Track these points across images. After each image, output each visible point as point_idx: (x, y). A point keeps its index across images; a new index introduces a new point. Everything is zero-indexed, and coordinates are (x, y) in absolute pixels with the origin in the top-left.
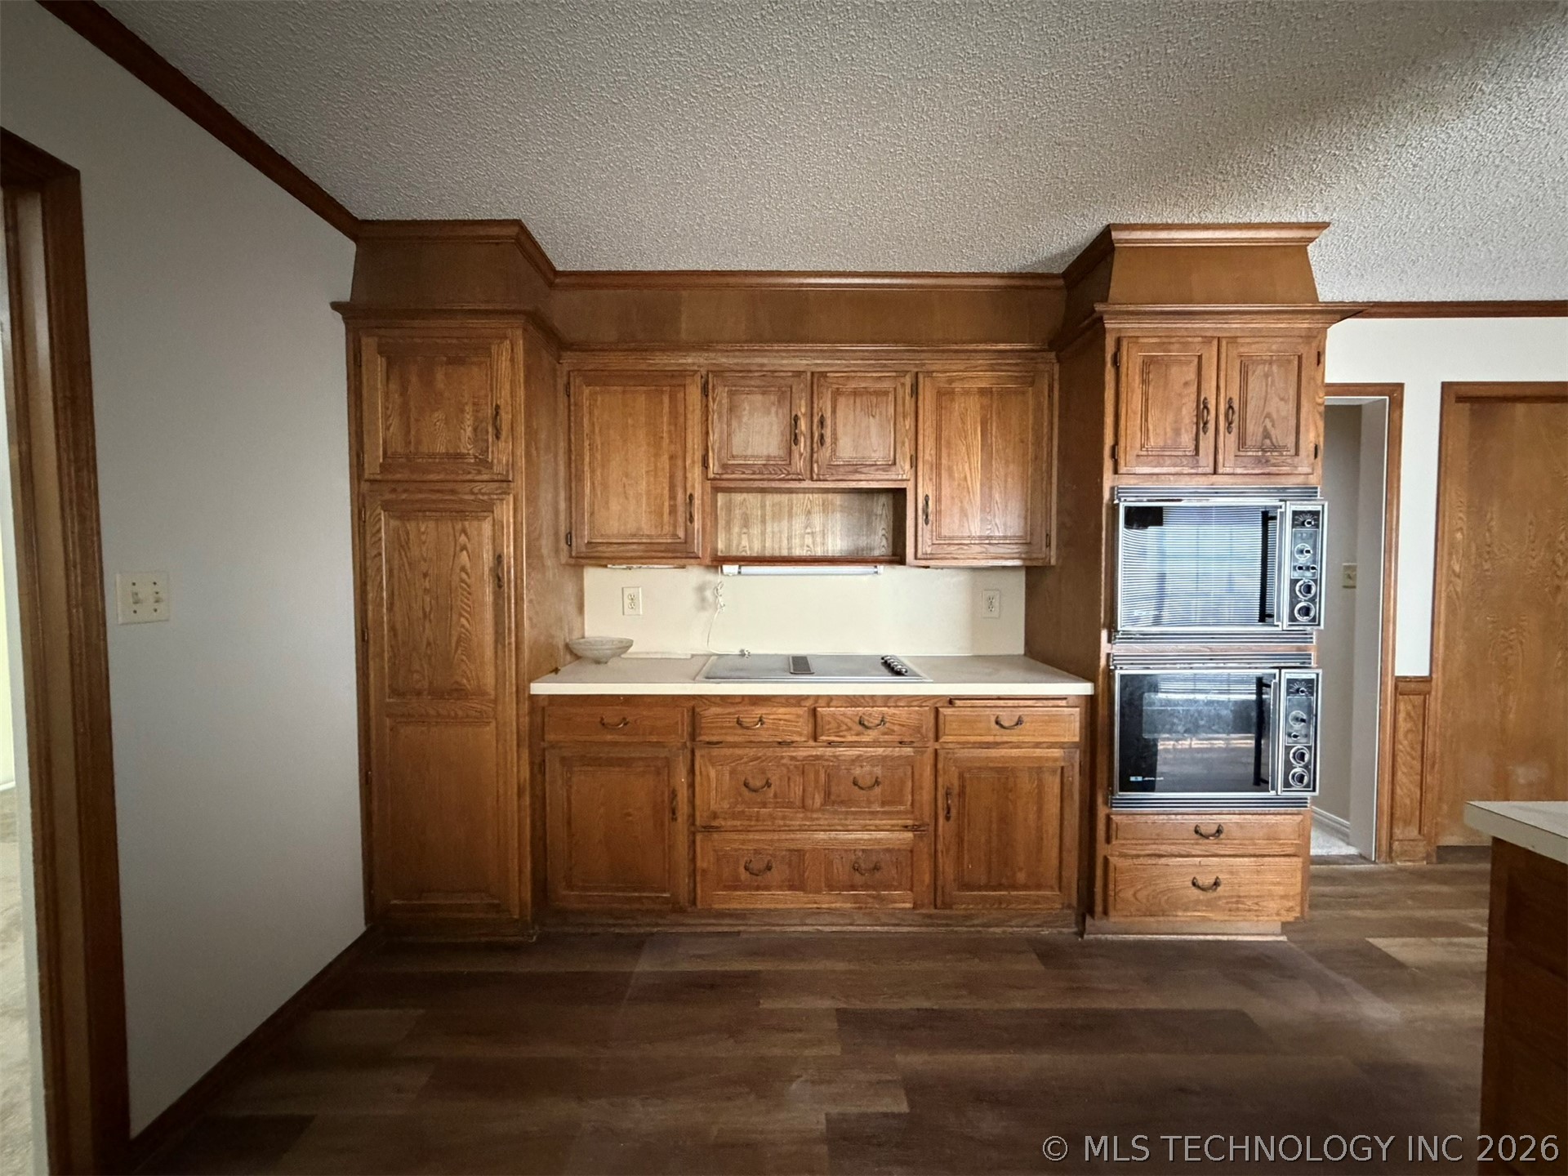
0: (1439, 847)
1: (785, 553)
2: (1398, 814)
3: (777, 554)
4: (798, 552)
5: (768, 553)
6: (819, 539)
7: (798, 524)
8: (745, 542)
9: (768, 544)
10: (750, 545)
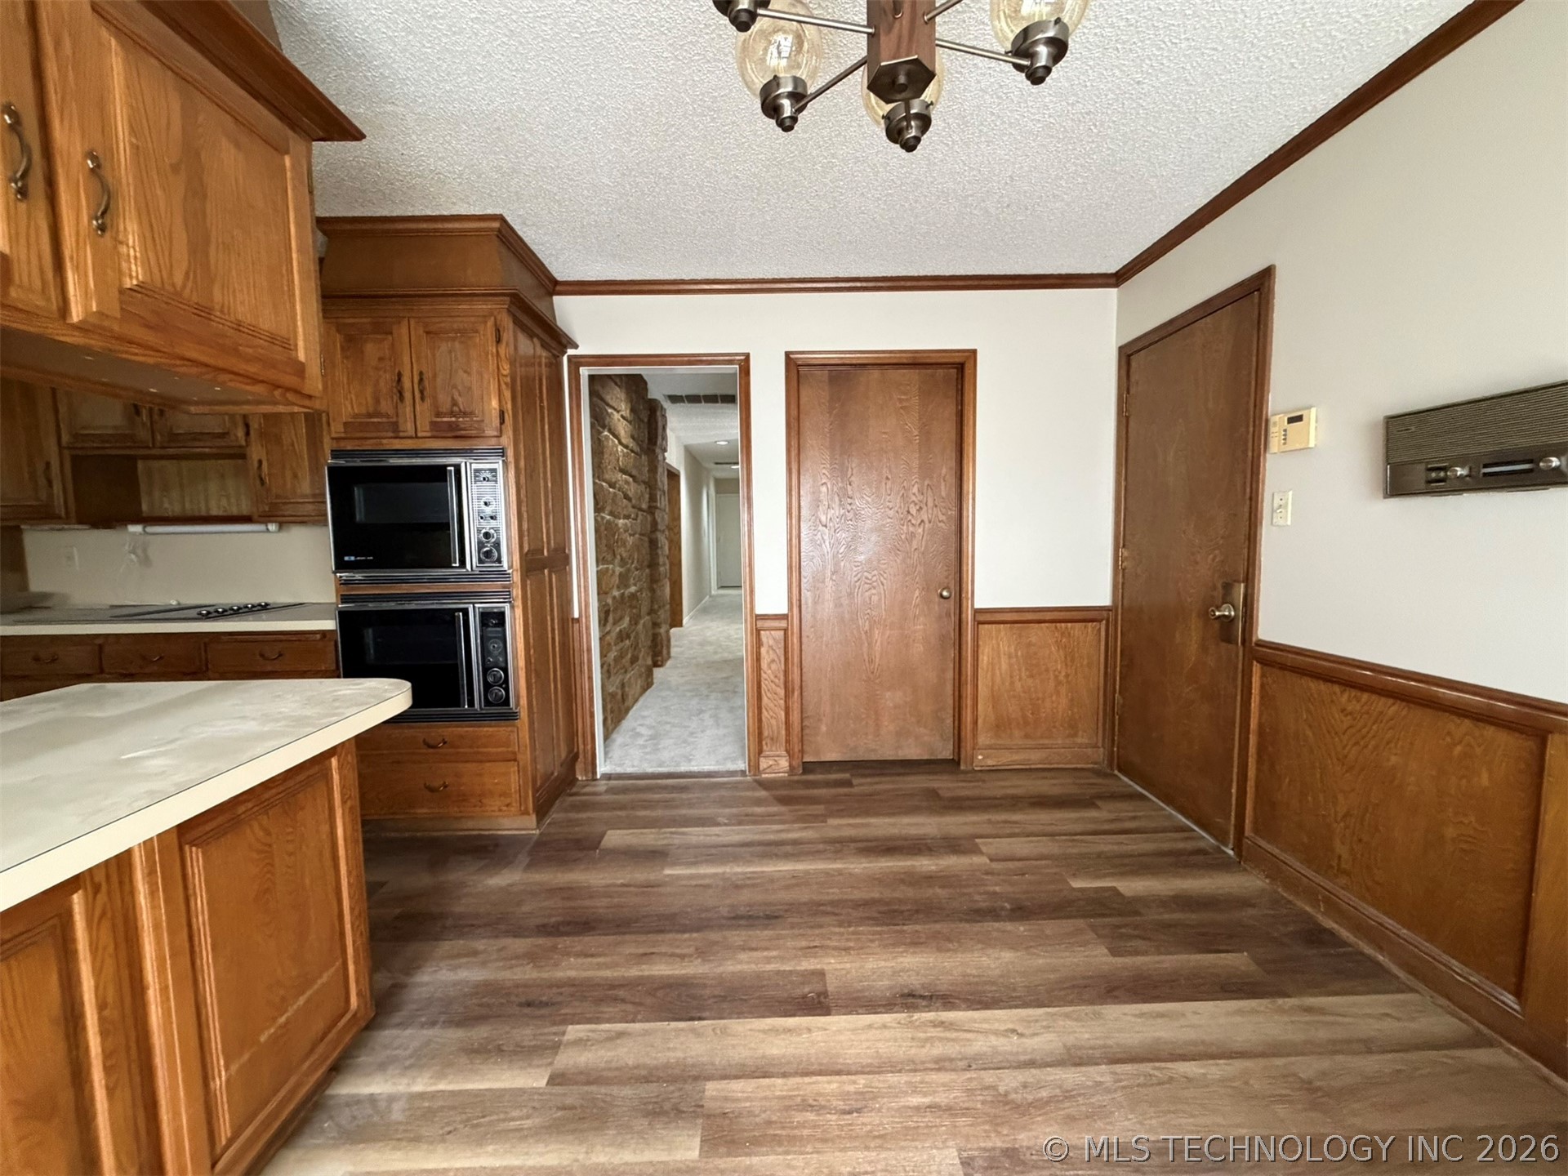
0: (803, 763)
1: (203, 513)
2: (766, 733)
3: (197, 514)
4: (214, 512)
5: (189, 513)
6: (233, 500)
7: (213, 487)
8: (166, 505)
9: (188, 506)
10: (171, 507)
